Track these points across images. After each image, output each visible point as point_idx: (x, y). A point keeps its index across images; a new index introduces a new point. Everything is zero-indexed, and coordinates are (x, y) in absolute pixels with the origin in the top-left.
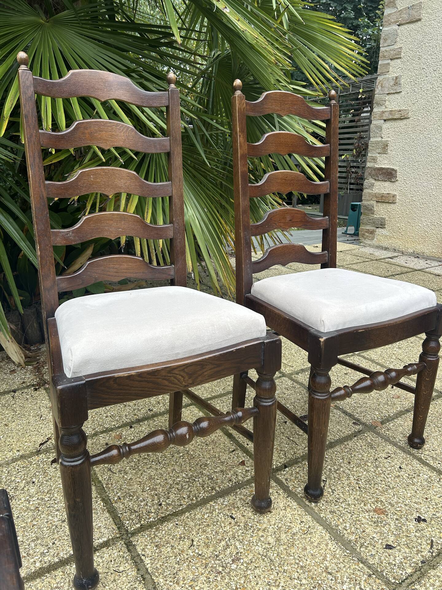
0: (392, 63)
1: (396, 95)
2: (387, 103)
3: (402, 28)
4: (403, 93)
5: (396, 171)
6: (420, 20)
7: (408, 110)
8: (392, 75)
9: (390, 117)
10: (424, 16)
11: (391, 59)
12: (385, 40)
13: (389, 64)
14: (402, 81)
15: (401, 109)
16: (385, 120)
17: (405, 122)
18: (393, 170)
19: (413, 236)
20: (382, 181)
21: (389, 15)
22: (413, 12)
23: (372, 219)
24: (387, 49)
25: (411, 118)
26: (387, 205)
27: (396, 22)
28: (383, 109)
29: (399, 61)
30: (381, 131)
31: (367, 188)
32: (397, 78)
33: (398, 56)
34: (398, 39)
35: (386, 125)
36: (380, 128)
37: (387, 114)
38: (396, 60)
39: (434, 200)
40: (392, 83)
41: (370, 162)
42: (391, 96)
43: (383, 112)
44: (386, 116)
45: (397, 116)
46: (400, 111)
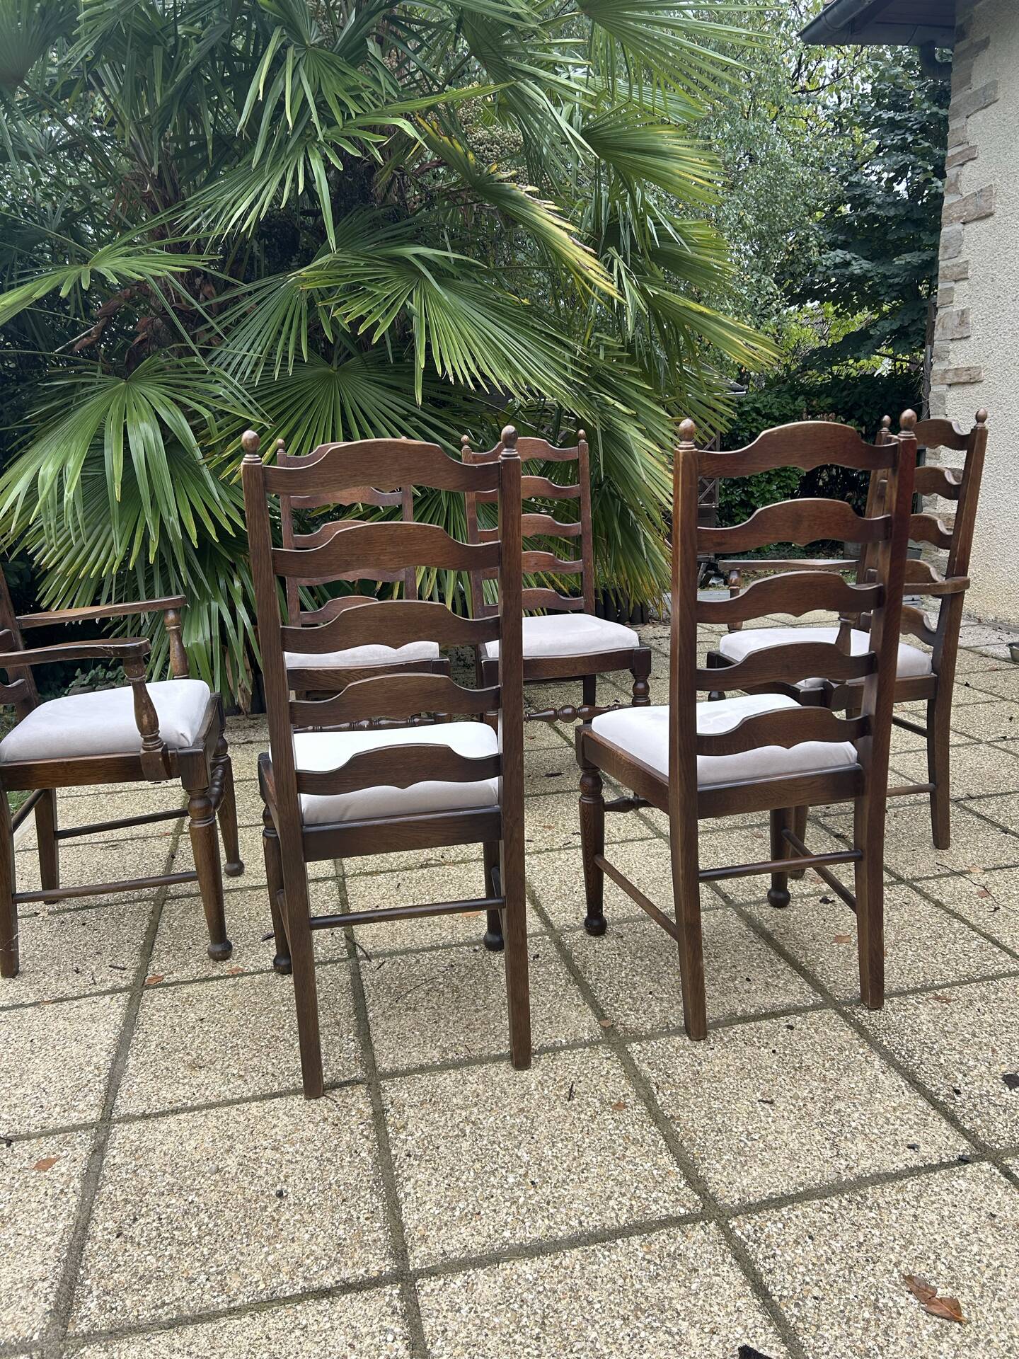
0: (956, 286)
1: (963, 342)
2: (952, 356)
3: (969, 227)
4: (972, 339)
6: (992, 214)
7: (980, 367)
8: (956, 308)
9: (956, 380)
10: (998, 208)
11: (955, 281)
12: (946, 248)
13: (952, 289)
14: (971, 318)
15: (971, 365)
16: (950, 385)
17: (977, 387)
19: (993, 591)
21: (950, 206)
22: (981, 202)
24: (949, 263)
25: (985, 382)
27: (961, 217)
28: (945, 365)
29: (965, 283)
30: (944, 404)
31: (927, 505)
32: (963, 312)
33: (963, 276)
34: (963, 247)
35: (952, 394)
36: (942, 398)
37: (950, 374)
38: (961, 283)
40: (956, 322)
41: (930, 458)
42: (956, 343)
43: (946, 371)
44: (951, 378)
45: (964, 378)
46: (969, 369)
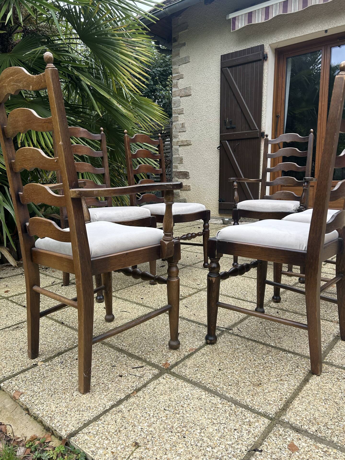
0: (179, 116)
1: (184, 133)
2: (179, 137)
3: (182, 98)
4: (187, 132)
5: (188, 173)
6: (191, 95)
7: (190, 140)
8: (180, 122)
9: (182, 144)
10: (192, 93)
11: (179, 114)
12: (175, 104)
13: (178, 116)
14: (186, 125)
15: (187, 140)
16: (179, 146)
17: (190, 146)
18: (187, 172)
20: (182, 178)
21: (175, 91)
22: (187, 91)
23: (179, 200)
24: (176, 108)
25: (193, 145)
26: (186, 191)
27: (179, 95)
28: (177, 140)
29: (183, 115)
30: (178, 151)
32: (183, 124)
33: (182, 113)
34: (181, 104)
35: (180, 149)
36: (177, 150)
37: (180, 142)
38: (181, 115)
39: (209, 187)
40: (181, 126)
41: (174, 168)
42: (182, 133)
43: (178, 141)
44: (180, 143)
45: (185, 144)
46: (186, 141)
